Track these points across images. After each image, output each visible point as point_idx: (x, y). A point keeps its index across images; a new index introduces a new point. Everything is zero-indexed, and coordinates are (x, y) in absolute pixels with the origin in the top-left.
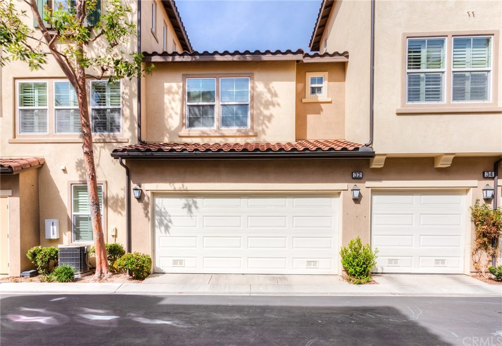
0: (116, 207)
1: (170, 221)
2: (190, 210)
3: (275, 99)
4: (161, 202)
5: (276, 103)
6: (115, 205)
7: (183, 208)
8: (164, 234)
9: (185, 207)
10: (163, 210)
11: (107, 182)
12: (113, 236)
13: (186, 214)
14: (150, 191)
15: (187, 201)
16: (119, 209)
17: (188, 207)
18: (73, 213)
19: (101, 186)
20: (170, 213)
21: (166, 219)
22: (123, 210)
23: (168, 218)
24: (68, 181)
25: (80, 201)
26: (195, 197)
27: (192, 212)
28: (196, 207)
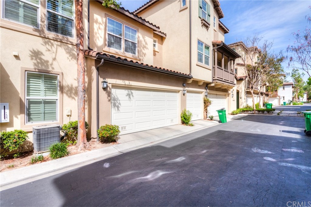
0: (71, 93)
1: (120, 104)
2: (130, 97)
3: (146, 45)
4: (115, 91)
5: (147, 47)
6: (69, 92)
7: (126, 96)
8: (117, 112)
9: (127, 95)
10: (116, 97)
11: (62, 74)
12: (68, 116)
13: (128, 99)
14: (111, 84)
15: (128, 91)
16: (73, 96)
17: (129, 95)
18: (27, 98)
19: (57, 76)
20: (120, 99)
21: (117, 102)
22: (76, 96)
23: (118, 101)
24: (22, 68)
25: (31, 86)
26: (132, 89)
27: (130, 98)
28: (133, 96)
